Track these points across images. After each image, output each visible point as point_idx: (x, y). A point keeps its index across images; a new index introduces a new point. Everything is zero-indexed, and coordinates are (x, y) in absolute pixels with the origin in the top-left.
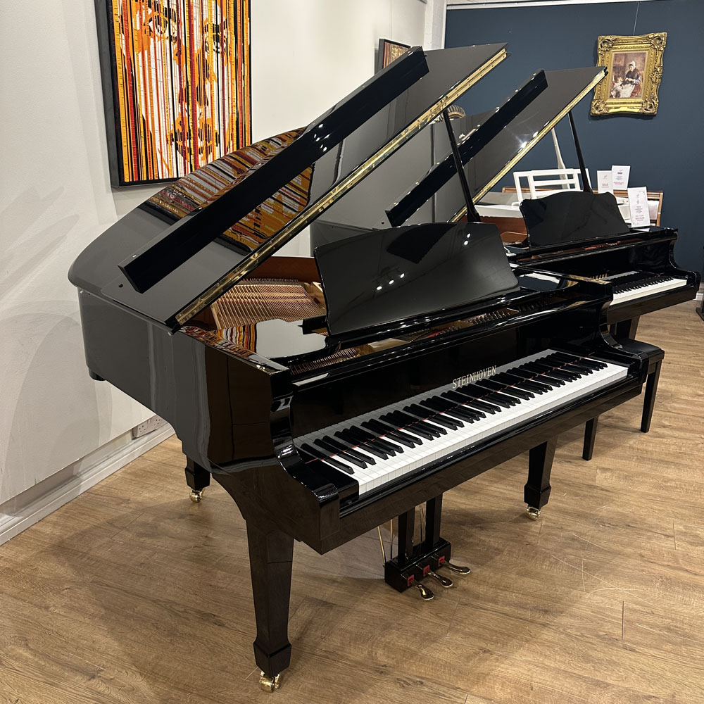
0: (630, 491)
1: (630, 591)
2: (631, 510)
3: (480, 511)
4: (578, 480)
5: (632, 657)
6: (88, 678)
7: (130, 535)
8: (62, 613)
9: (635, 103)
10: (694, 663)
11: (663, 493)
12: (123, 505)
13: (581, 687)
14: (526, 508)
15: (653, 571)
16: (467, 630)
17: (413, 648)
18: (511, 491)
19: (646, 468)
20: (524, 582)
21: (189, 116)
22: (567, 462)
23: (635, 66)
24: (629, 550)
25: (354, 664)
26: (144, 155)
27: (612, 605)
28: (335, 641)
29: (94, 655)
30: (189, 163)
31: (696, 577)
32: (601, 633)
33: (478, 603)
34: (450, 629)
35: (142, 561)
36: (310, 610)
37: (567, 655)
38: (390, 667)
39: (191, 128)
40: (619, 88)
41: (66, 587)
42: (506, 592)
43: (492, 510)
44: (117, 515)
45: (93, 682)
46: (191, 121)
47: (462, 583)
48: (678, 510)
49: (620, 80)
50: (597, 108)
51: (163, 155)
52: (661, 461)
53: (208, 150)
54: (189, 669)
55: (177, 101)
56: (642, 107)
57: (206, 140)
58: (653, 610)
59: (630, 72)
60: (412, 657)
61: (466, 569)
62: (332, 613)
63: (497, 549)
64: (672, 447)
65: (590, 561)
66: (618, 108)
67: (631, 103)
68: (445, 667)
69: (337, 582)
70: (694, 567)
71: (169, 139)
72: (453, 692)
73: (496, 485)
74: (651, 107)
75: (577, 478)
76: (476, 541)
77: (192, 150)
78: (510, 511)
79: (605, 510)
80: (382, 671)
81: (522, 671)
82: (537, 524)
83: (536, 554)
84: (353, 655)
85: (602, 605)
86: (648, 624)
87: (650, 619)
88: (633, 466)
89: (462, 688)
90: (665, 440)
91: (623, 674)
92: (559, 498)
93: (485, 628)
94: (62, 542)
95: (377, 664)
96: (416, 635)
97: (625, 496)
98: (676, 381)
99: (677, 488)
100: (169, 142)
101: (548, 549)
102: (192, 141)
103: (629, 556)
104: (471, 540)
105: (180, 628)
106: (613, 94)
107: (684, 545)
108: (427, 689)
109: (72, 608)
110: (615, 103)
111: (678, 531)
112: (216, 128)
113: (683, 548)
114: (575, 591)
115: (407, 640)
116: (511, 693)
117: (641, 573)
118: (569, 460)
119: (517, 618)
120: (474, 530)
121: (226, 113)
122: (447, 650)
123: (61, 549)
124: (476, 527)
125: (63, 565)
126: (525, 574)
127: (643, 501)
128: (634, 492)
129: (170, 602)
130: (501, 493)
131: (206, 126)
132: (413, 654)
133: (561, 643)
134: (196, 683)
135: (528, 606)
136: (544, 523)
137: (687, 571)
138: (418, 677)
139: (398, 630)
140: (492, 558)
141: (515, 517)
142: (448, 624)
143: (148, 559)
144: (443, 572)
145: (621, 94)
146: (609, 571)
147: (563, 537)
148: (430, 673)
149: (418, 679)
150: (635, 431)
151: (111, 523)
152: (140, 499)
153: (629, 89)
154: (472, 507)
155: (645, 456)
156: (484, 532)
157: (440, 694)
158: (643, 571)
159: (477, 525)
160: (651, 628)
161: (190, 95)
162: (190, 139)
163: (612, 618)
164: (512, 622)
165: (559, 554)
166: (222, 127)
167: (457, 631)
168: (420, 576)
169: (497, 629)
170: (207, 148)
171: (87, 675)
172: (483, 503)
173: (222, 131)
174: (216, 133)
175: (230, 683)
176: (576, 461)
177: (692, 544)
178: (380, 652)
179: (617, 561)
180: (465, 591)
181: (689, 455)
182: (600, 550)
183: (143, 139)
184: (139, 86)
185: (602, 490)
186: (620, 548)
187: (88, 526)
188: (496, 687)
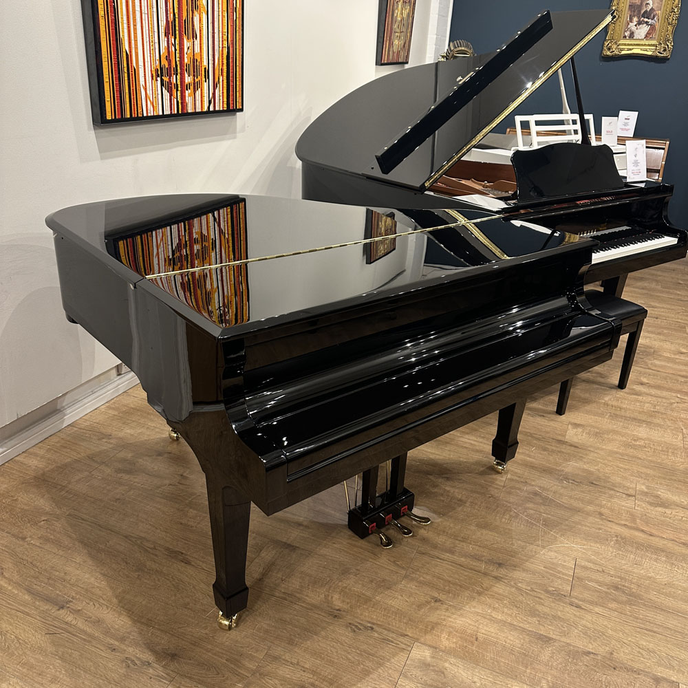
0: (598, 448)
1: (584, 549)
2: (596, 468)
3: (449, 462)
4: (548, 435)
5: (578, 614)
6: (58, 608)
7: (108, 471)
8: (38, 544)
9: (649, 45)
10: (637, 622)
11: (631, 451)
12: (104, 440)
13: (524, 640)
14: (493, 461)
15: (610, 530)
16: (422, 578)
17: (368, 594)
18: (481, 442)
19: (617, 425)
20: (482, 534)
21: (176, 50)
22: (541, 416)
23: (651, 6)
24: (590, 508)
25: (310, 607)
26: (127, 91)
27: (565, 562)
28: (294, 583)
29: (65, 586)
30: (175, 100)
31: (651, 538)
32: (551, 589)
33: (436, 553)
34: (406, 577)
35: (118, 497)
36: (274, 552)
37: (515, 608)
38: (344, 611)
39: (178, 63)
40: (634, 28)
41: (43, 518)
42: (464, 544)
43: (460, 461)
44: (98, 450)
45: (62, 611)
46: (178, 55)
47: (422, 532)
48: (644, 470)
49: (635, 19)
50: (609, 49)
51: (148, 92)
52: (634, 419)
53: (196, 86)
54: (153, 604)
55: (163, 34)
56: (656, 49)
57: (194, 76)
58: (604, 568)
59: (646, 11)
60: (366, 602)
61: (427, 520)
62: (294, 556)
63: (460, 500)
64: (647, 405)
65: (549, 516)
66: (630, 49)
67: (645, 45)
68: (396, 613)
69: (302, 525)
70: (651, 527)
71: (154, 75)
72: (401, 639)
73: (467, 436)
74: (665, 50)
75: (548, 433)
76: (441, 491)
77: (179, 86)
78: (478, 463)
79: (571, 466)
80: (336, 615)
81: (470, 622)
82: (502, 477)
83: (498, 507)
84: (310, 598)
85: (555, 561)
86: (597, 582)
87: (600, 577)
88: (605, 423)
89: (410, 635)
90: (640, 398)
91: (566, 629)
92: (527, 452)
93: (439, 578)
94: (43, 474)
95: (332, 608)
96: (372, 581)
97: (592, 454)
98: (661, 337)
99: (645, 447)
100: (154, 78)
101: (510, 503)
102: (178, 77)
103: (588, 514)
104: (436, 490)
105: (148, 563)
106: (626, 34)
107: (644, 505)
108: (376, 635)
109: (47, 540)
110: (628, 45)
111: (640, 491)
112: (205, 63)
113: (643, 508)
114: (531, 546)
115: (363, 586)
116: (456, 643)
117: (597, 531)
118: (542, 413)
119: (471, 569)
120: (440, 480)
121: (216, 47)
122: (400, 597)
123: (42, 481)
124: (443, 478)
125: (43, 497)
126: (485, 526)
127: (610, 458)
128: (602, 449)
129: (141, 538)
130: (471, 444)
131: (194, 61)
132: (368, 600)
133: (511, 596)
134: (158, 618)
135: (483, 558)
136: (509, 476)
137: (643, 531)
138: (369, 622)
139: (356, 575)
140: (454, 509)
141: (482, 469)
142: (403, 572)
143: (123, 495)
144: (405, 520)
145: (635, 35)
146: (567, 527)
147: (526, 491)
148: (382, 620)
149: (369, 625)
150: (612, 387)
151: (91, 458)
152: (121, 434)
153: (644, 29)
154: (441, 457)
155: (618, 413)
156: (449, 483)
157: (388, 640)
158: (600, 529)
159: (444, 476)
160: (600, 586)
161: (177, 28)
162: (177, 74)
163: (563, 574)
164: (467, 573)
165: (520, 508)
166: (211, 62)
167: (412, 579)
168: (381, 524)
169: (451, 579)
170: (194, 84)
171: (56, 605)
172: (452, 453)
173: (211, 66)
174: (205, 68)
175: (190, 619)
176: (549, 416)
177: (651, 504)
178: (336, 596)
179: (577, 518)
180: (424, 540)
181: (662, 414)
182: (560, 506)
183: (126, 75)
184: (122, 18)
185: (571, 445)
186: (581, 505)
187: (69, 460)
188: (443, 635)
